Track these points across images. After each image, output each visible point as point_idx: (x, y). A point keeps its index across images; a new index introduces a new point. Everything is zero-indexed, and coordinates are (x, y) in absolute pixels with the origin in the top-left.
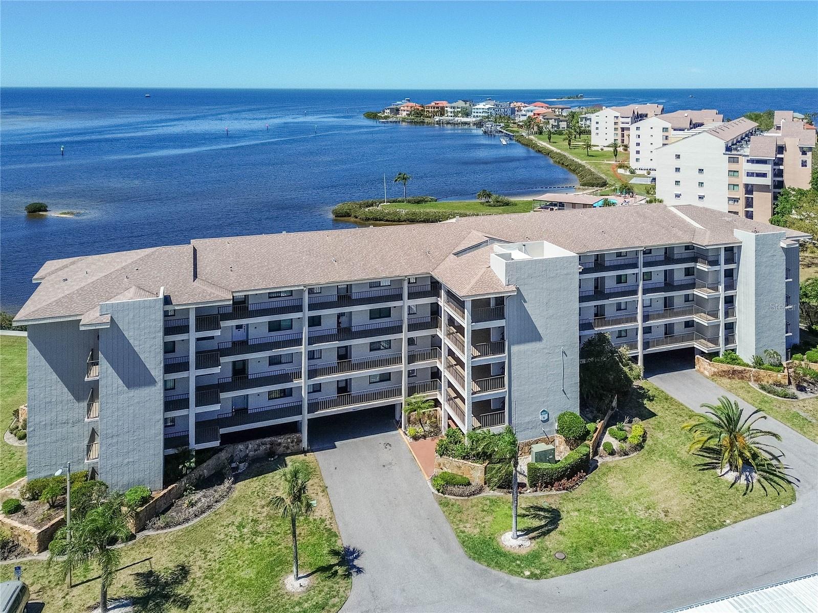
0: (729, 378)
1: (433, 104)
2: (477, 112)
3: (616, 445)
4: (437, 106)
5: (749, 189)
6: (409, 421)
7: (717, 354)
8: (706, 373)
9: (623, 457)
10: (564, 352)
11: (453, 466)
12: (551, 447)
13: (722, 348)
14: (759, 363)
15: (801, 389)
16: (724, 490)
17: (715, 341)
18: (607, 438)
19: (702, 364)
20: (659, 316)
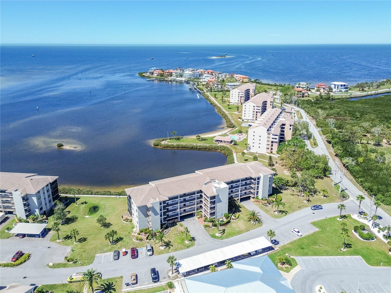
0: (257, 202)
1: (167, 71)
2: (185, 75)
3: (234, 218)
4: (169, 72)
5: (272, 142)
6: (197, 215)
7: (254, 197)
8: (252, 201)
9: (235, 220)
10: (225, 203)
11: (206, 223)
12: (223, 219)
13: (256, 196)
14: (262, 199)
15: (269, 204)
16: (251, 225)
17: (254, 195)
18: (233, 217)
19: (251, 199)
20: (244, 190)
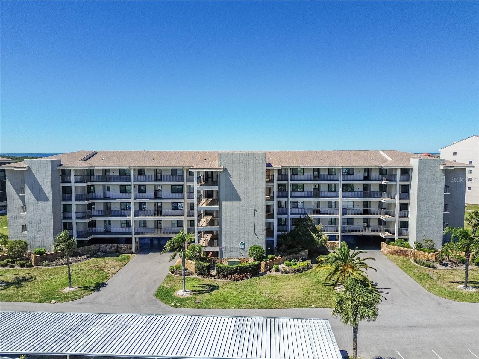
0: (398, 255)
3: (281, 267)
7: (393, 240)
8: (385, 252)
9: (283, 274)
10: (255, 210)
13: (396, 236)
14: (419, 246)
15: (443, 264)
16: (329, 294)
